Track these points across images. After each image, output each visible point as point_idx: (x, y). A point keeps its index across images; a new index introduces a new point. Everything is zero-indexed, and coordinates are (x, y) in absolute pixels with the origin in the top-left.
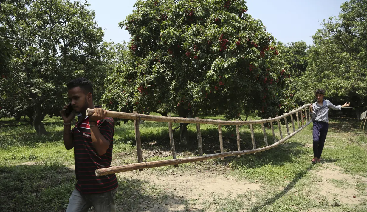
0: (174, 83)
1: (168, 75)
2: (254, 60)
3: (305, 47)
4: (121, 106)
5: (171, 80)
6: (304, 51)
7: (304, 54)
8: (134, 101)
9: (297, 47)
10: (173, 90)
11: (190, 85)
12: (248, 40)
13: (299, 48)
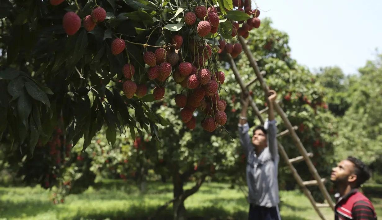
0: (187, 137)
1: (178, 124)
2: (307, 120)
3: (341, 77)
4: (97, 163)
5: (182, 132)
6: (339, 83)
7: (339, 88)
8: (120, 157)
9: (327, 76)
10: (185, 146)
11: (217, 141)
12: (300, 95)
13: (331, 77)
